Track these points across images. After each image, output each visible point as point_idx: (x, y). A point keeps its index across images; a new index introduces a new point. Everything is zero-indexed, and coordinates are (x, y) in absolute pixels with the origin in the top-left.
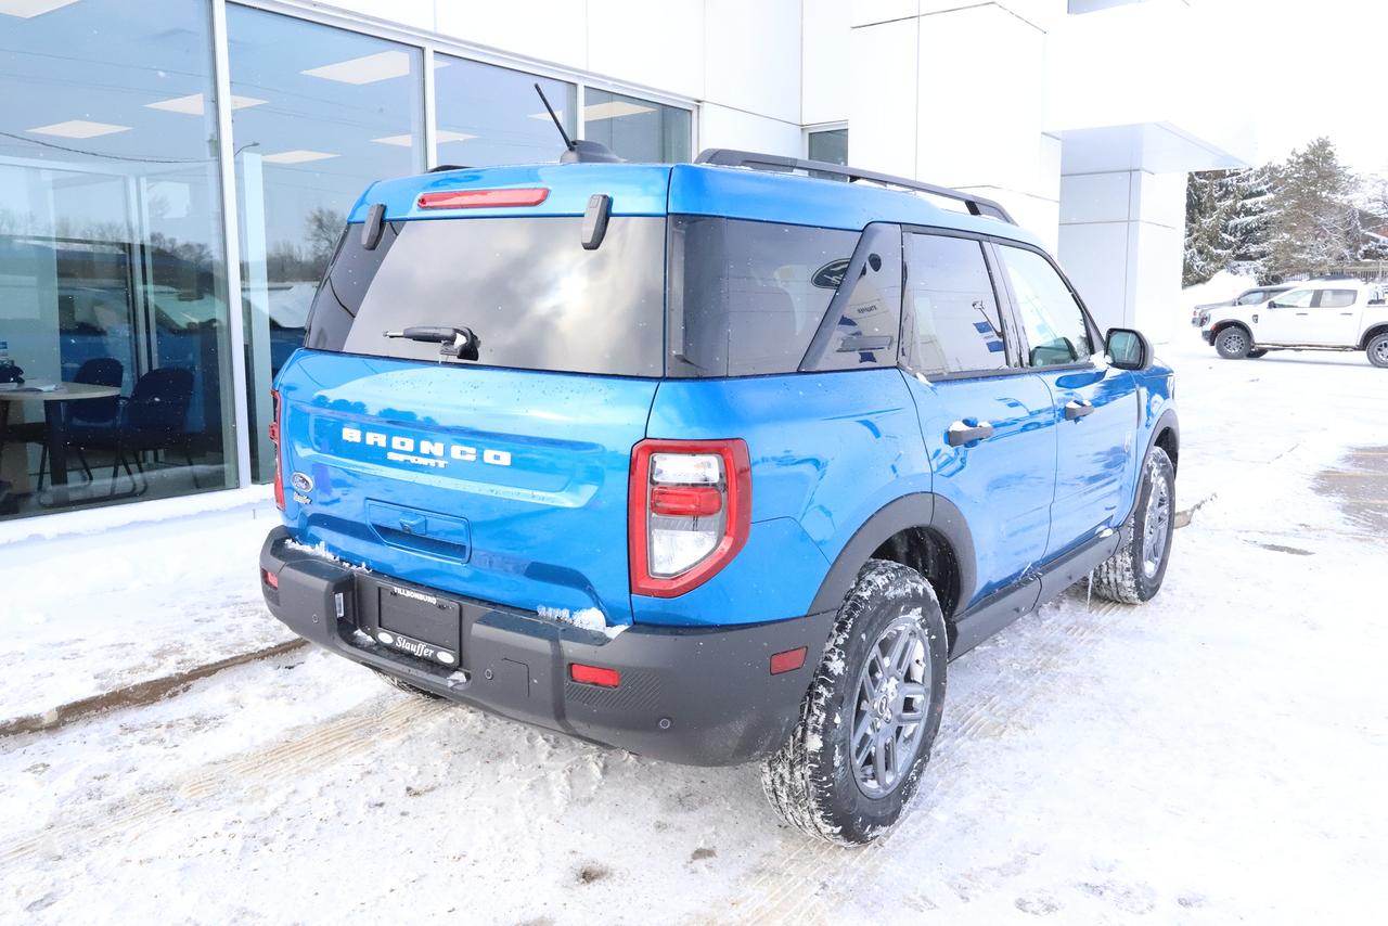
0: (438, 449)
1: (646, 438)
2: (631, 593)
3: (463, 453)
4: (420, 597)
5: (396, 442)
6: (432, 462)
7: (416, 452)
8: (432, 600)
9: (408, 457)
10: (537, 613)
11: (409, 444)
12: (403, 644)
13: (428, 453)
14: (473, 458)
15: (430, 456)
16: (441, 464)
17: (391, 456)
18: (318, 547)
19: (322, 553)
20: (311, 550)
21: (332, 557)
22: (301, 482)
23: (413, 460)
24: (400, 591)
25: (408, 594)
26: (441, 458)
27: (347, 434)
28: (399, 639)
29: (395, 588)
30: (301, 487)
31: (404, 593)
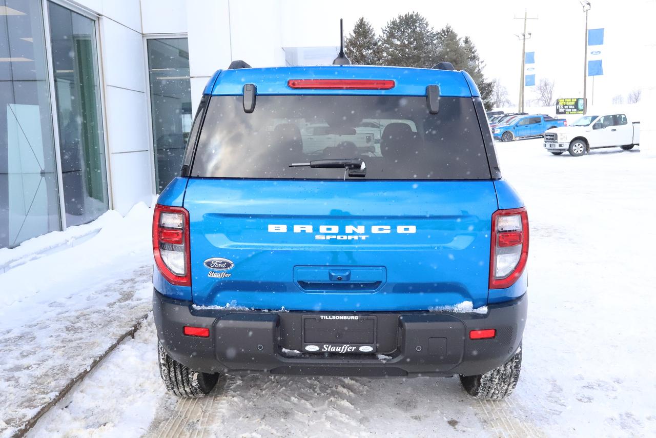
0: (361, 229)
1: (498, 209)
2: (489, 288)
3: (380, 229)
4: (345, 318)
5: (323, 229)
6: (356, 238)
7: (341, 233)
8: (357, 318)
9: (334, 237)
10: (429, 311)
11: (335, 229)
12: (328, 348)
13: (351, 232)
14: (389, 232)
15: (354, 234)
16: (364, 237)
17: (317, 237)
18: (228, 305)
19: (234, 307)
20: (221, 308)
21: (247, 309)
22: (220, 263)
23: (339, 237)
24: (326, 317)
25: (334, 317)
26: (363, 234)
27: (272, 228)
28: (325, 346)
29: (322, 317)
30: (221, 268)
31: (330, 318)
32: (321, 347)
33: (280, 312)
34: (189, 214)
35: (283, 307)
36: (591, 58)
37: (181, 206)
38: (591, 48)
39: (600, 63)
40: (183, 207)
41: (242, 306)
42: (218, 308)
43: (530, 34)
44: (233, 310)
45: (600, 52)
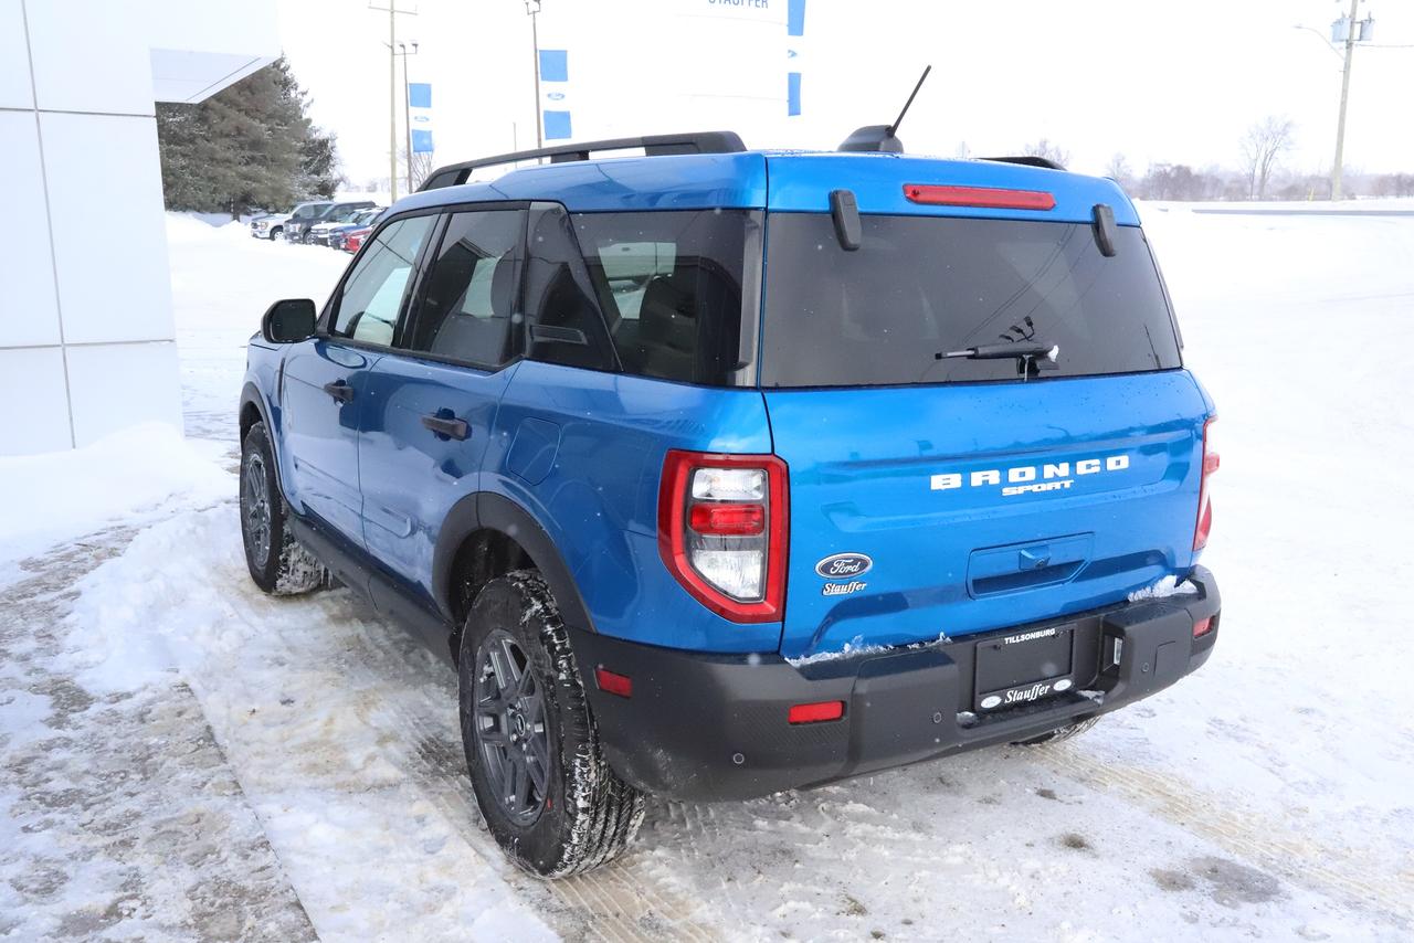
0: (1063, 469)
3: (1089, 467)
4: (1038, 635)
5: (1014, 475)
6: (1057, 486)
7: (1040, 479)
8: (1050, 632)
9: (1029, 488)
10: (1128, 601)
11: (1031, 473)
12: (1015, 696)
13: (1052, 476)
14: (1097, 469)
15: (1056, 478)
16: (1067, 484)
17: (1007, 491)
18: (847, 647)
19: (858, 651)
20: (837, 655)
21: (882, 649)
22: (849, 564)
23: (1035, 488)
24: (1011, 640)
25: (1024, 637)
26: (1065, 478)
27: (938, 482)
28: (1008, 695)
29: (1007, 639)
30: (850, 572)
31: (1018, 641)
32: (1004, 697)
33: (938, 646)
34: (788, 467)
35: (942, 634)
36: (548, 105)
37: (770, 451)
38: (547, 87)
39: (566, 116)
40: (773, 453)
41: (871, 644)
42: (828, 656)
43: (416, 45)
44: (858, 658)
45: (563, 96)
